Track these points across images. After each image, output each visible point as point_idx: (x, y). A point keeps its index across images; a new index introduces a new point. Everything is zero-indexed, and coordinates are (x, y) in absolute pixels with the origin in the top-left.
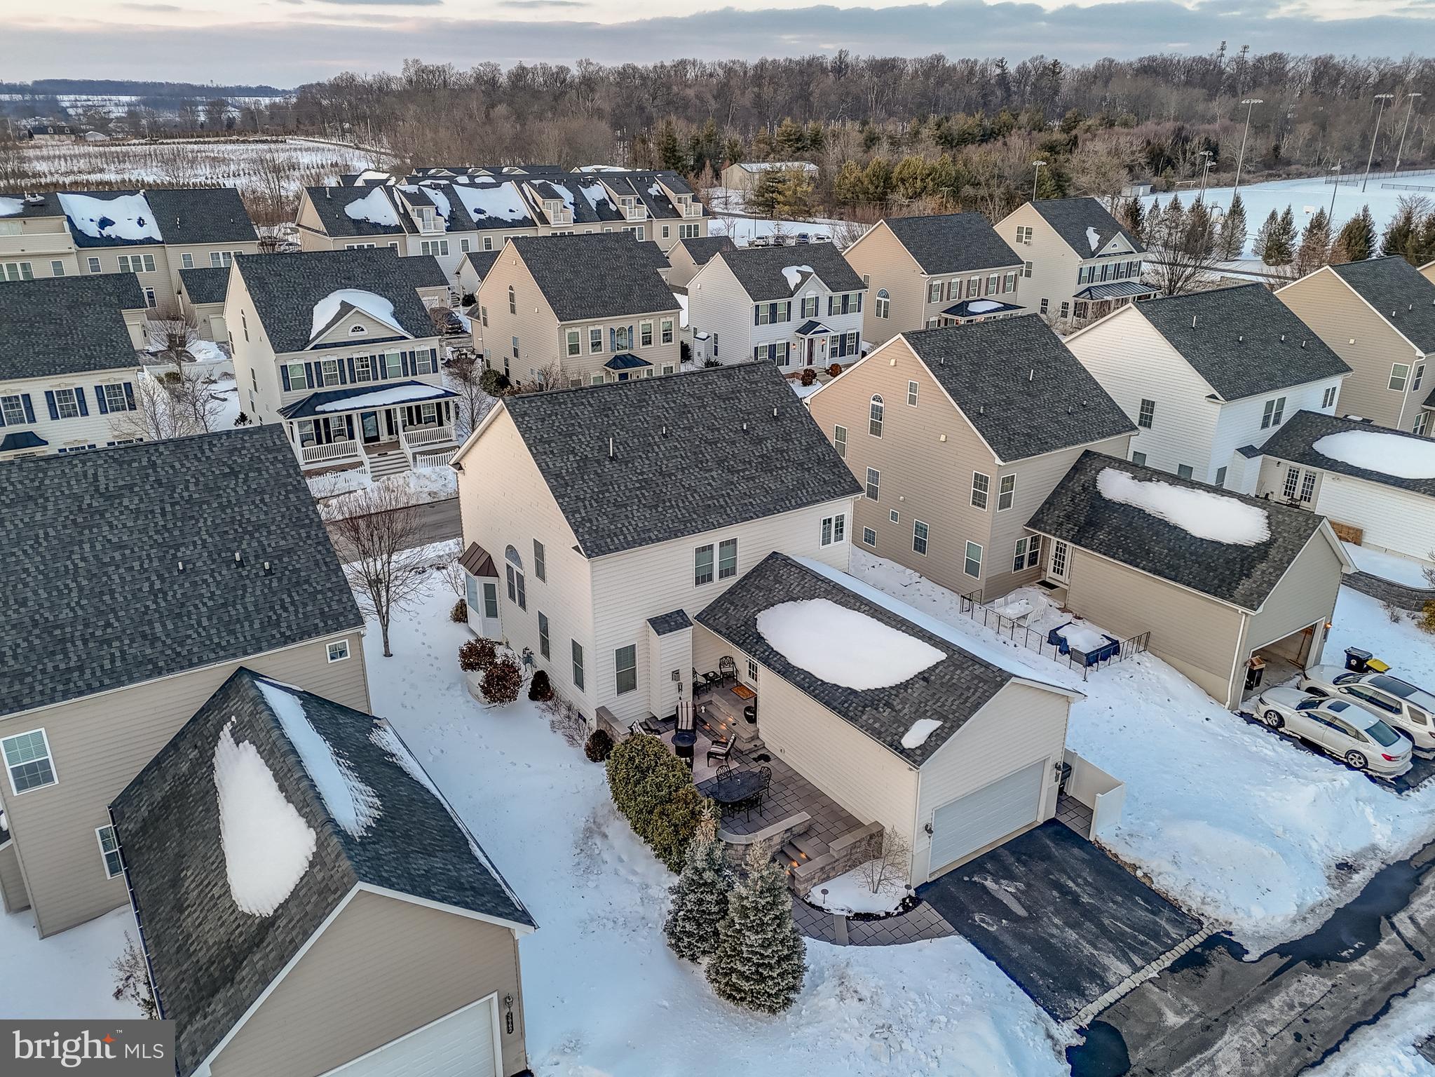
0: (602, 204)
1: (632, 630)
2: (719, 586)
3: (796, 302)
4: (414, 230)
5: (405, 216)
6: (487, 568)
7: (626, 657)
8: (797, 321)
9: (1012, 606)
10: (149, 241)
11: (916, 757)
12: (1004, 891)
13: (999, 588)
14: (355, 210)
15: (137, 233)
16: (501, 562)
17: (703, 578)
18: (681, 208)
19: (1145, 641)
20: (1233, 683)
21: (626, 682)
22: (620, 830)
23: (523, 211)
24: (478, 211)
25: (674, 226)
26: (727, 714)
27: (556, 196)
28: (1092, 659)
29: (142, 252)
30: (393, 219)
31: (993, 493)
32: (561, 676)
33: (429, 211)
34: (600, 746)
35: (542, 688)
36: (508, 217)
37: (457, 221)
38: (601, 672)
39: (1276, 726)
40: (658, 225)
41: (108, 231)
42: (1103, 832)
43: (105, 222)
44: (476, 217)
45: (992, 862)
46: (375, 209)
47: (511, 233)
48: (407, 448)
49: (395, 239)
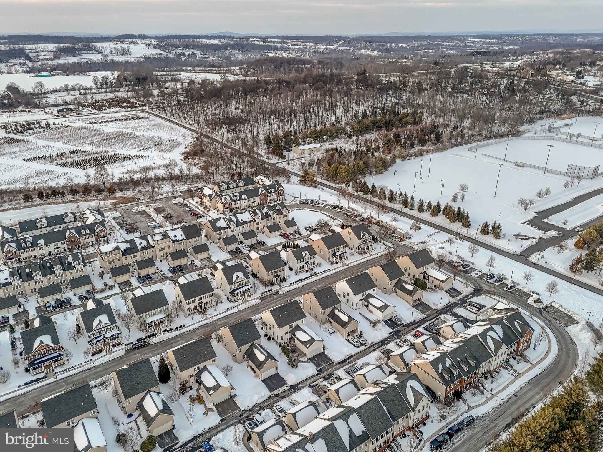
0: (266, 213)
1: (283, 334)
2: (291, 329)
3: (304, 259)
4: (230, 228)
5: (228, 224)
6: (266, 325)
7: (282, 337)
8: (305, 261)
9: (325, 326)
10: (184, 239)
11: (307, 348)
12: (316, 359)
13: (324, 324)
14: (218, 224)
15: (181, 238)
16: (268, 325)
17: (290, 328)
18: (283, 212)
19: (338, 331)
20: (345, 336)
21: (282, 339)
22: (283, 354)
23: (251, 219)
24: (242, 220)
25: (282, 216)
26: (292, 342)
27: (257, 214)
28: (331, 333)
29: (182, 242)
30: (226, 226)
31: (322, 313)
32: (275, 338)
33: (232, 223)
34: (280, 346)
35: (273, 339)
36: (247, 221)
37: (238, 224)
38: (280, 338)
39: (349, 341)
40: (278, 217)
41: (177, 238)
42: (326, 353)
43: (175, 236)
44: (241, 222)
45: (316, 356)
46: (222, 223)
47: (248, 224)
48: (246, 295)
49: (226, 230)
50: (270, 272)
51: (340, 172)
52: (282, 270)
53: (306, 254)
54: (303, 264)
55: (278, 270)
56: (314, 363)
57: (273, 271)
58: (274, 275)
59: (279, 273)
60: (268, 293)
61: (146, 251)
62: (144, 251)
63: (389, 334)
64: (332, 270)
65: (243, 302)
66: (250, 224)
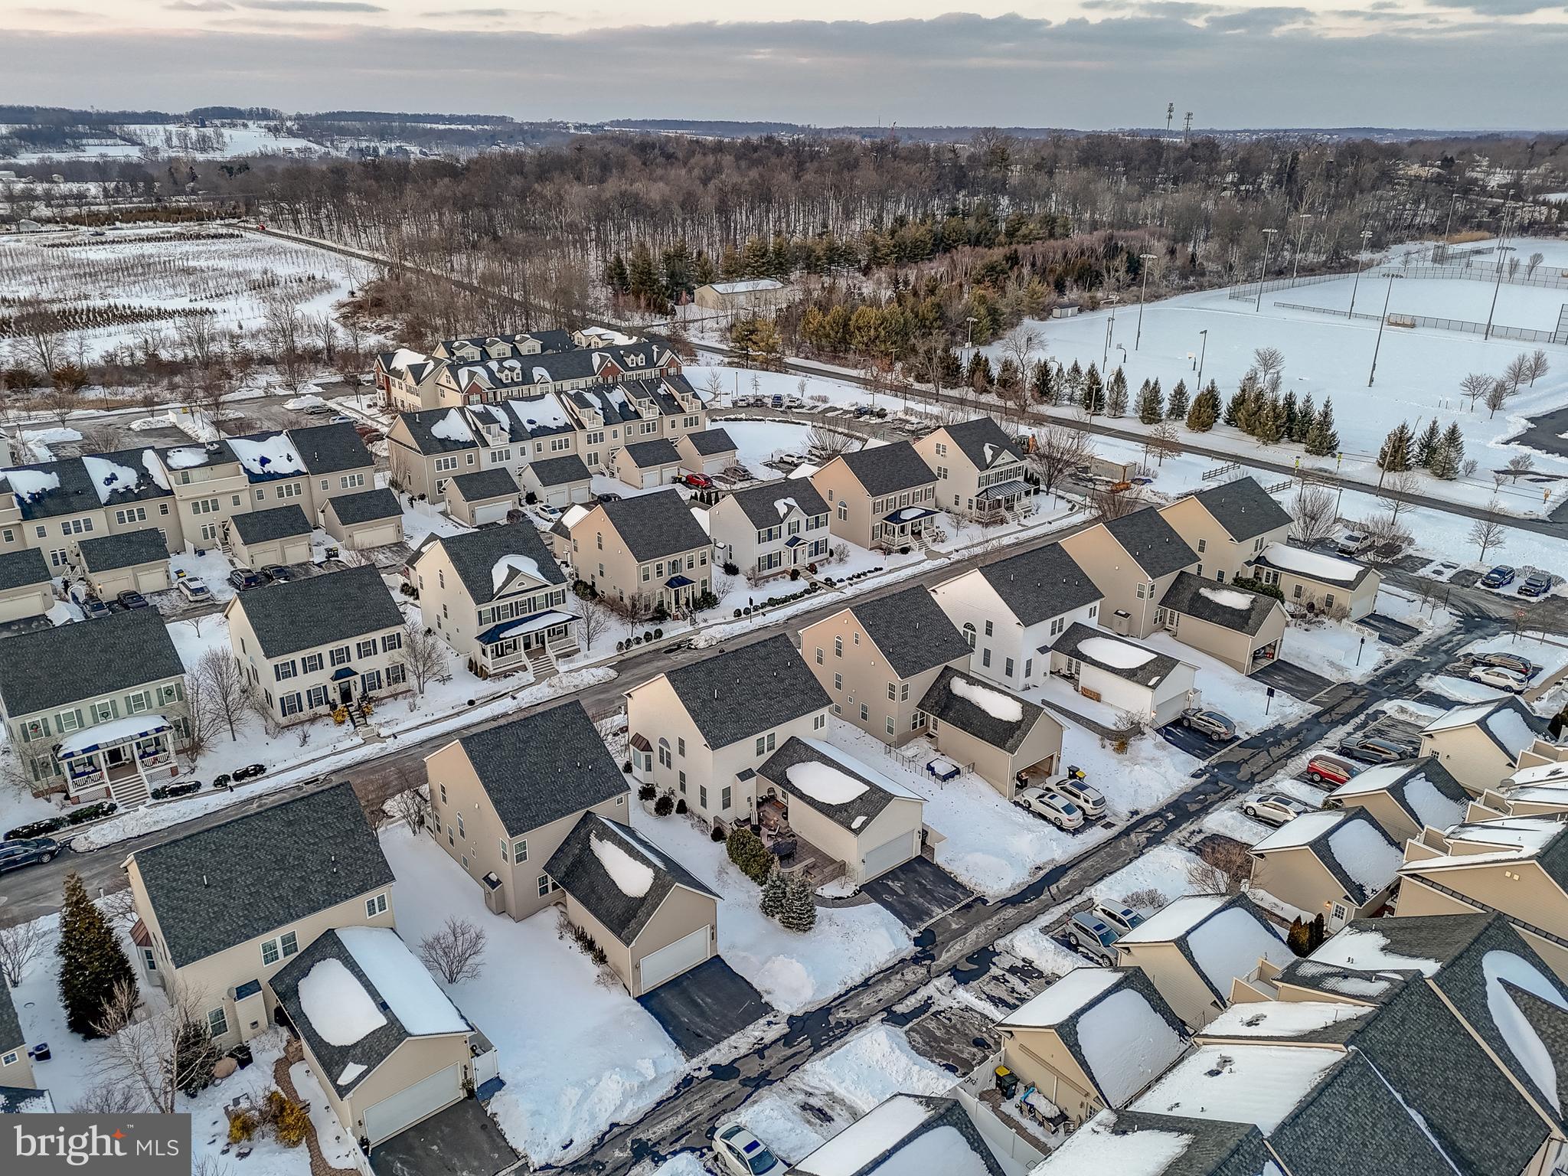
0: (623, 405)
1: (729, 779)
2: (768, 755)
3: (784, 527)
4: (486, 444)
5: (477, 432)
6: (647, 747)
7: (727, 792)
8: (786, 537)
9: (909, 751)
10: (298, 473)
11: (857, 832)
12: (896, 886)
13: (903, 741)
14: (440, 430)
15: (287, 468)
16: (656, 746)
17: (760, 752)
18: (685, 405)
19: (973, 767)
20: (1010, 785)
21: (726, 804)
22: (734, 871)
23: (564, 419)
24: (531, 422)
25: (679, 419)
26: (774, 816)
27: (588, 405)
28: (945, 778)
29: (292, 482)
30: (467, 435)
31: (898, 693)
32: (693, 800)
33: (495, 427)
34: (718, 835)
35: (682, 808)
36: (553, 425)
37: (517, 433)
38: (715, 799)
39: (1027, 808)
40: (667, 420)
41: (268, 468)
42: (939, 859)
43: (264, 461)
44: (529, 427)
45: (892, 874)
46: (453, 427)
47: (556, 438)
48: (550, 653)
49: (471, 452)
50: (651, 565)
51: (859, 329)
52: (697, 562)
53: (790, 508)
54: (776, 546)
55: (684, 556)
56: (887, 905)
57: (665, 561)
58: (666, 577)
59: (686, 573)
60: (645, 647)
61: (134, 506)
62: (124, 508)
63: (1194, 776)
64: (890, 572)
65: (539, 679)
66: (562, 437)
